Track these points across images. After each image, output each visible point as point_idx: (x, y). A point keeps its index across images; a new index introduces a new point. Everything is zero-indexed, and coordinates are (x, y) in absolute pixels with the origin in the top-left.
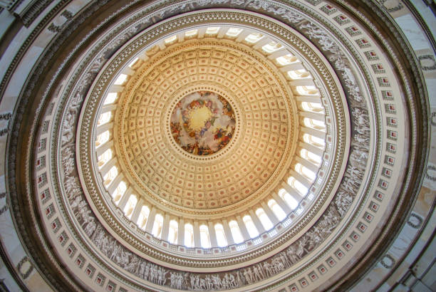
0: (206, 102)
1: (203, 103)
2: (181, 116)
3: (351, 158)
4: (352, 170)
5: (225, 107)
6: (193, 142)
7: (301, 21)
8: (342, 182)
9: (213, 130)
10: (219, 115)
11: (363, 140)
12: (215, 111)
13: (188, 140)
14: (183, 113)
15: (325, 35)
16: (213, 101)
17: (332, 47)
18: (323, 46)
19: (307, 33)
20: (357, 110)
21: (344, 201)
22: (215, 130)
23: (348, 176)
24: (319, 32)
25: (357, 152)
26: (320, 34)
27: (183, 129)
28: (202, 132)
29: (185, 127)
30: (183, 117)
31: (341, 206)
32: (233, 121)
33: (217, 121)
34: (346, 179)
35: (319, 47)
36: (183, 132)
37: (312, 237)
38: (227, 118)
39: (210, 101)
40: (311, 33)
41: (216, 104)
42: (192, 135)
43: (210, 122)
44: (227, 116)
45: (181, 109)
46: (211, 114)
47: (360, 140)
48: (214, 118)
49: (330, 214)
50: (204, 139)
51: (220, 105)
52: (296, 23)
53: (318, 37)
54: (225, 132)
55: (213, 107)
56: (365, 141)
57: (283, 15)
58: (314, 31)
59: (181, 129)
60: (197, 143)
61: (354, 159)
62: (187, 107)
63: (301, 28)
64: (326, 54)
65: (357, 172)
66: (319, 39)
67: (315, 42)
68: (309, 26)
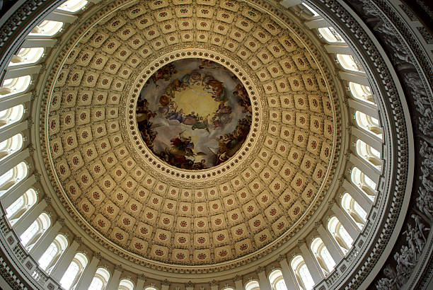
0: (226, 104)
1: (224, 99)
2: (189, 72)
5: (230, 136)
6: (153, 106)
7: (424, 214)
9: (189, 132)
10: (213, 132)
12: (218, 124)
13: (153, 97)
14: (196, 73)
15: (417, 252)
16: (233, 114)
17: (404, 266)
18: (400, 254)
19: (410, 227)
22: (186, 135)
24: (419, 242)
26: (415, 245)
27: (168, 82)
28: (175, 115)
29: (172, 83)
30: (188, 76)
32: (216, 161)
33: (203, 133)
35: (397, 248)
36: (164, 84)
38: (214, 148)
39: (230, 109)
40: (411, 233)
41: (229, 120)
42: (165, 101)
43: (195, 122)
44: (217, 146)
45: (201, 68)
46: (210, 118)
48: (205, 126)
50: (165, 123)
51: (231, 127)
52: (418, 209)
53: (410, 242)
54: (192, 154)
55: (223, 118)
57: (424, 188)
58: (416, 236)
59: (167, 79)
60: (154, 115)
62: (206, 76)
63: (413, 216)
64: (391, 262)
66: (407, 244)
67: (401, 241)
68: (421, 226)
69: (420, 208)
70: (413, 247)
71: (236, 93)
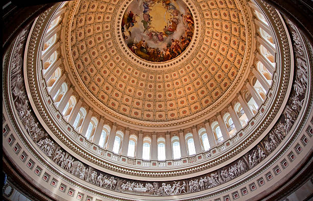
0: (164, 36)
1: (166, 34)
2: (177, 8)
3: (80, 163)
4: (71, 161)
7: (189, 187)
8: (62, 149)
9: (139, 20)
10: (145, 34)
11: (93, 178)
12: (151, 36)
14: (178, 13)
15: (173, 192)
16: (160, 43)
17: (163, 190)
18: (166, 185)
20: (115, 181)
21: (48, 148)
22: (137, 19)
23: (67, 156)
24: (177, 191)
25: (84, 170)
26: (175, 190)
30: (175, 8)
31: (44, 144)
32: (130, 45)
33: (142, 29)
34: (64, 153)
35: (167, 183)
37: (24, 107)
38: (136, 40)
39: (162, 40)
40: (177, 185)
41: (156, 42)
43: (147, 21)
44: (138, 41)
45: (182, 15)
46: (152, 29)
47: (93, 175)
48: (147, 28)
49: (38, 130)
51: (152, 45)
53: (174, 187)
54: (128, 28)
55: (155, 37)
56: (92, 180)
58: (178, 188)
61: (79, 165)
62: (177, 20)
64: (160, 183)
65: (69, 165)
66: (172, 186)
67: (171, 183)
68: (183, 188)
69: (190, 184)
70: (173, 189)
71: (173, 41)
